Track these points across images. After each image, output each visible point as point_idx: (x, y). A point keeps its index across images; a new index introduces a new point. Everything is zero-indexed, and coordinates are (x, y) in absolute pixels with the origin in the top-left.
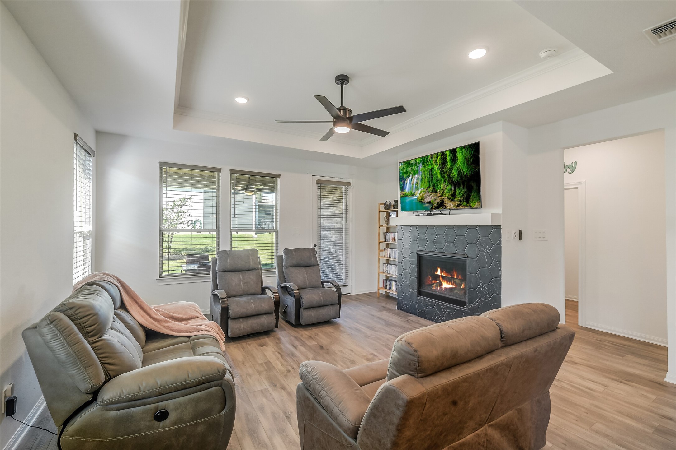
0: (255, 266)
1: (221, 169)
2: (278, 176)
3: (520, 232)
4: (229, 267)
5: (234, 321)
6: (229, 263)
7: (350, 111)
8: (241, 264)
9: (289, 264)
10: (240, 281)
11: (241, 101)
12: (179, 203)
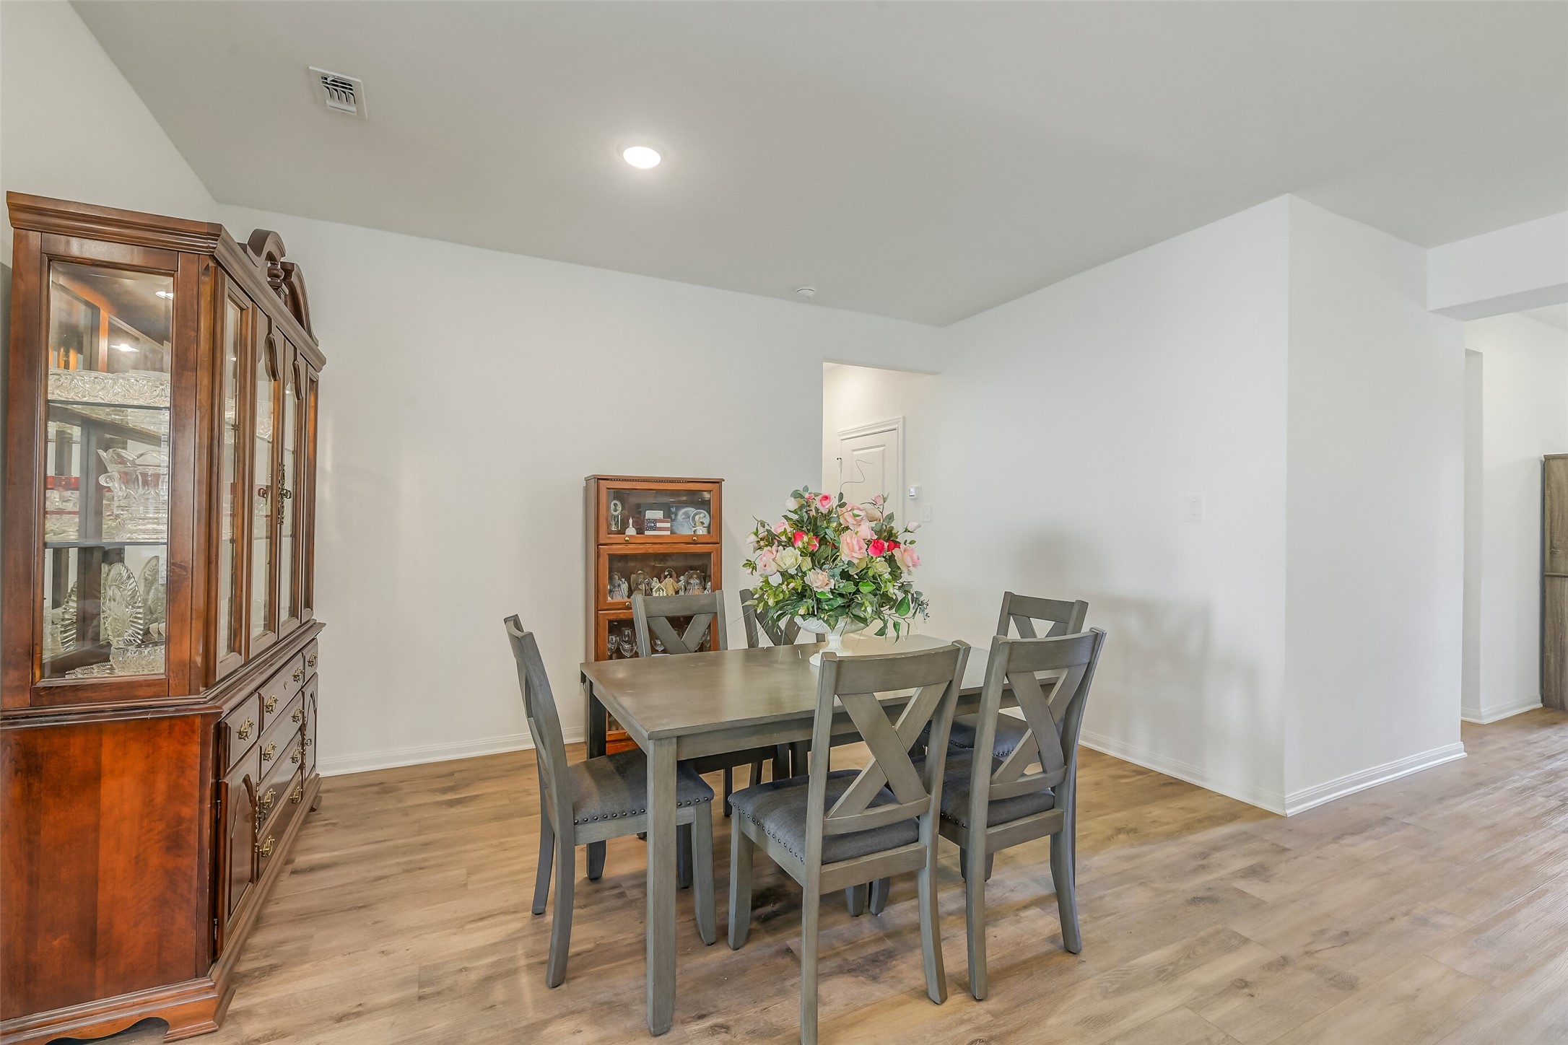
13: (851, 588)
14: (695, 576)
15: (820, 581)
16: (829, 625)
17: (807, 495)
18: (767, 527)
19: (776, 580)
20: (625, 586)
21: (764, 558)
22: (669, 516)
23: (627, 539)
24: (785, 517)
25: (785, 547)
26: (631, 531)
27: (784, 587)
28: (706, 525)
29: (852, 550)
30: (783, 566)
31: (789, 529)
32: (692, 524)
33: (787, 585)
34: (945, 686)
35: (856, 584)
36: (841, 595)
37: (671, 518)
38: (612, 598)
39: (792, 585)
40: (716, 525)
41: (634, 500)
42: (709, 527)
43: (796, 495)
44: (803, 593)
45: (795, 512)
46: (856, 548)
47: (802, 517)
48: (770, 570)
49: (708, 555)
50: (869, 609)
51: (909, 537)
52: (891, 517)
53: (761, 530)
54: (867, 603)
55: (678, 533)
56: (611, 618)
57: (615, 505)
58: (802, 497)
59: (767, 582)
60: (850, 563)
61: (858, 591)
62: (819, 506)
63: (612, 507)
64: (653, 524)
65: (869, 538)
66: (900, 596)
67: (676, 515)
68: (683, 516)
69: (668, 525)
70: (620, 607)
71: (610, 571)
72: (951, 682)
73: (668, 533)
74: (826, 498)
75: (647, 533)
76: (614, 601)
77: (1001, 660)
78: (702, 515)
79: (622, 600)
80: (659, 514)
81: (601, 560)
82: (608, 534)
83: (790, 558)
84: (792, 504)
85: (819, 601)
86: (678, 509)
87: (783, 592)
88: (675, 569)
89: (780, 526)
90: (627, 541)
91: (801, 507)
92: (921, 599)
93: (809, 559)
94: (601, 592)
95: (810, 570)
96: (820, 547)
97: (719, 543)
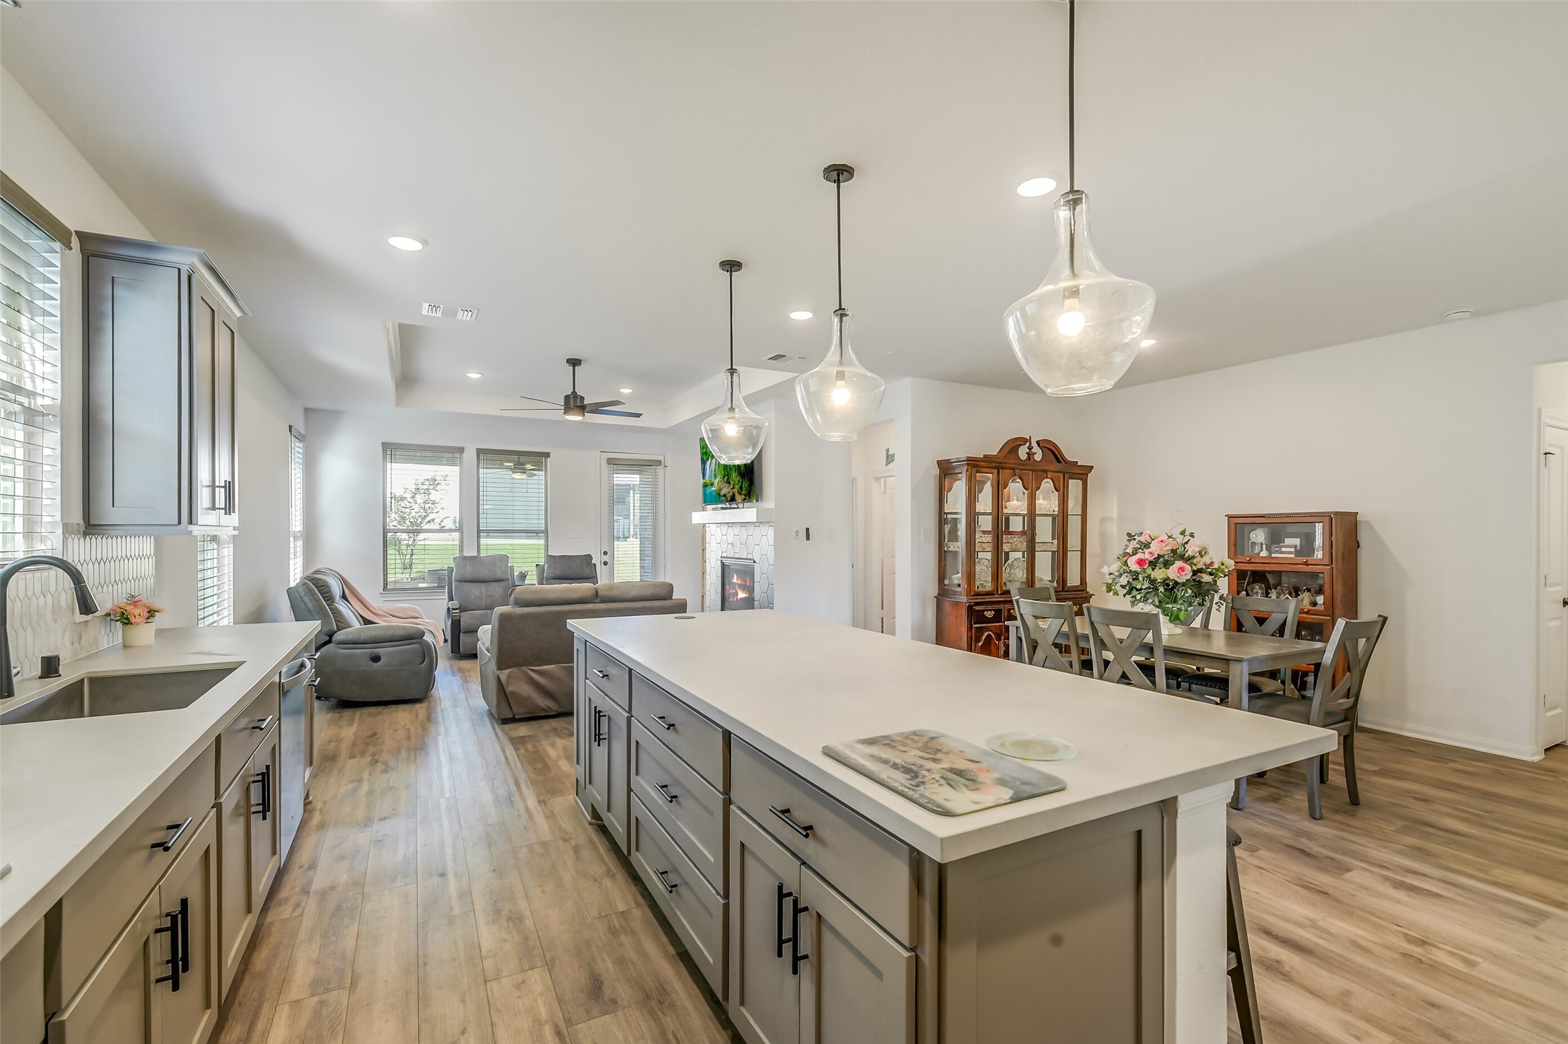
0: (503, 576)
1: (463, 448)
2: (547, 455)
3: (808, 529)
4: (468, 577)
5: (467, 635)
6: (469, 571)
7: (582, 398)
8: (483, 573)
9: (552, 575)
10: (481, 593)
11: (474, 376)
12: (425, 487)
90: (1248, 561)
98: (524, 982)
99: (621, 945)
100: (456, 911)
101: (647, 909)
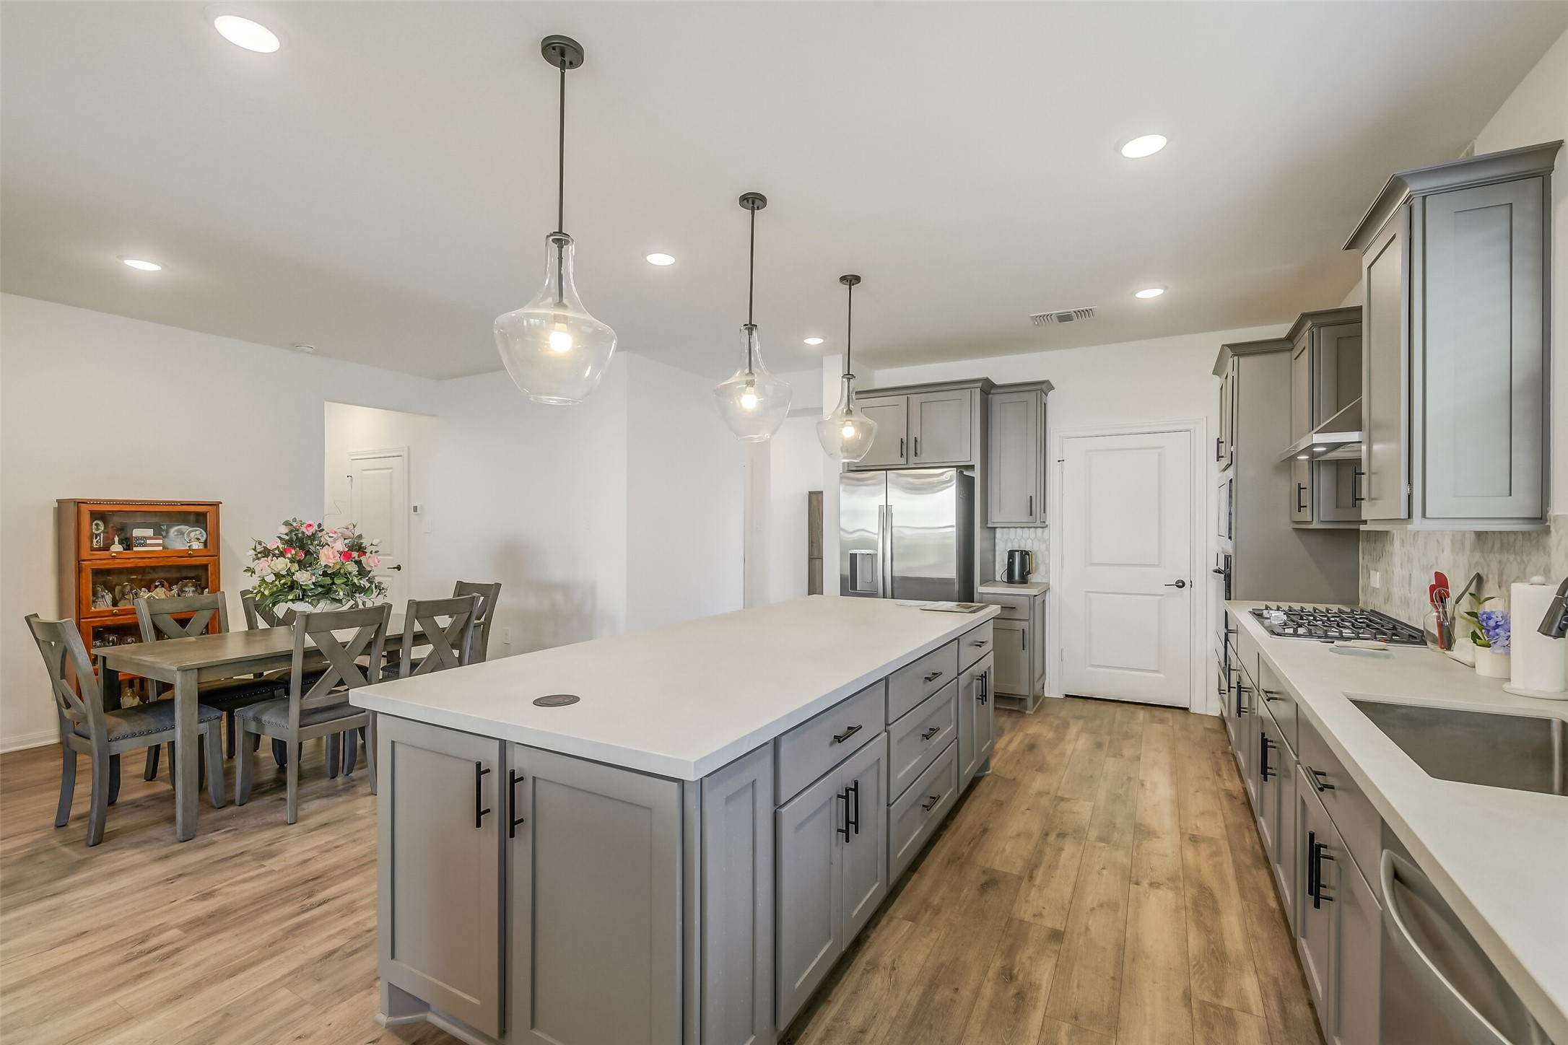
13: (328, 581)
14: (190, 584)
15: (304, 577)
16: (312, 605)
17: (295, 524)
18: (263, 545)
19: (271, 578)
20: (109, 598)
21: (261, 565)
22: (158, 533)
23: (113, 554)
24: (279, 537)
25: (277, 558)
26: (117, 548)
27: (277, 583)
28: (203, 540)
29: (328, 558)
30: (276, 569)
31: (281, 546)
32: (186, 540)
33: (279, 582)
34: (377, 626)
35: (332, 579)
36: (322, 586)
37: (162, 535)
38: (95, 608)
39: (282, 581)
40: (212, 543)
41: (117, 520)
42: (205, 543)
43: (287, 523)
44: (293, 586)
45: (286, 534)
46: (332, 557)
47: (291, 538)
48: (264, 573)
49: (205, 567)
50: (341, 593)
51: (374, 549)
52: (360, 537)
53: (258, 547)
54: (339, 590)
55: (170, 547)
56: (95, 625)
57: (97, 525)
58: (291, 525)
59: (263, 580)
60: (326, 566)
61: (333, 583)
62: (304, 530)
63: (94, 527)
64: (143, 541)
65: (342, 550)
66: (367, 585)
67: (167, 532)
68: (176, 533)
69: (161, 541)
70: (107, 614)
71: (94, 584)
72: (381, 624)
73: (161, 548)
74: (310, 525)
75: (135, 549)
76: (98, 609)
77: (414, 610)
78: (198, 532)
79: (107, 609)
80: (150, 532)
81: (83, 574)
82: (91, 550)
83: (281, 564)
84: (284, 530)
85: (304, 591)
86: (170, 527)
87: (276, 585)
88: (167, 580)
89: (273, 544)
90: (114, 556)
91: (291, 531)
92: (382, 586)
93: (296, 565)
94: (84, 602)
95: (297, 571)
96: (305, 556)
97: (217, 555)
98: (1034, 916)
99: (943, 899)
100: (1066, 1027)
101: (891, 911)
